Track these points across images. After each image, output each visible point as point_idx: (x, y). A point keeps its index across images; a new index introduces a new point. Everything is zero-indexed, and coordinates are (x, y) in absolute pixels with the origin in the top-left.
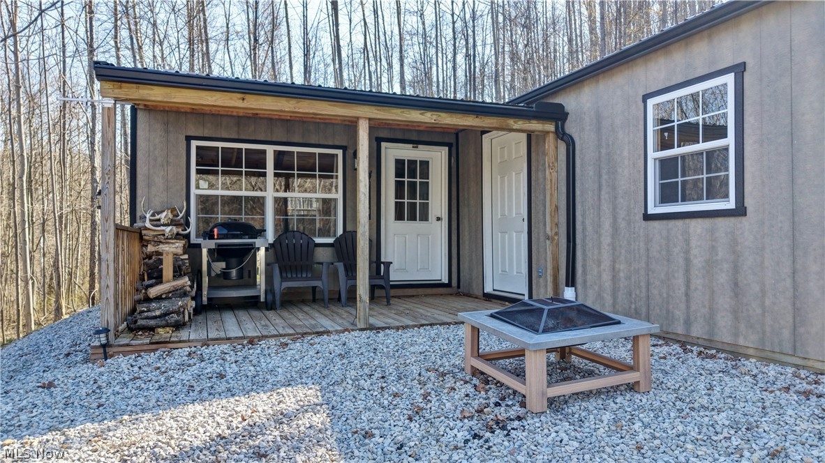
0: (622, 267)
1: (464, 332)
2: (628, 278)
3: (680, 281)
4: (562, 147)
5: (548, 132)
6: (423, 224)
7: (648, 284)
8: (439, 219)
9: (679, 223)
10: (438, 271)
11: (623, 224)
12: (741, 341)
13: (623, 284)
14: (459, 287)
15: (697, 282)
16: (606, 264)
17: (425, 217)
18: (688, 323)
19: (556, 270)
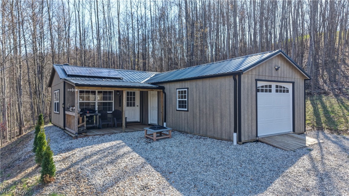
0: (173, 119)
1: (144, 132)
2: (174, 121)
3: (181, 122)
4: (164, 94)
5: (161, 91)
6: (134, 107)
7: (177, 122)
8: (137, 106)
9: (181, 112)
10: (138, 119)
11: (173, 111)
12: (188, 131)
13: (173, 122)
14: (142, 122)
15: (183, 122)
16: (171, 118)
17: (134, 106)
18: (182, 129)
19: (163, 119)
